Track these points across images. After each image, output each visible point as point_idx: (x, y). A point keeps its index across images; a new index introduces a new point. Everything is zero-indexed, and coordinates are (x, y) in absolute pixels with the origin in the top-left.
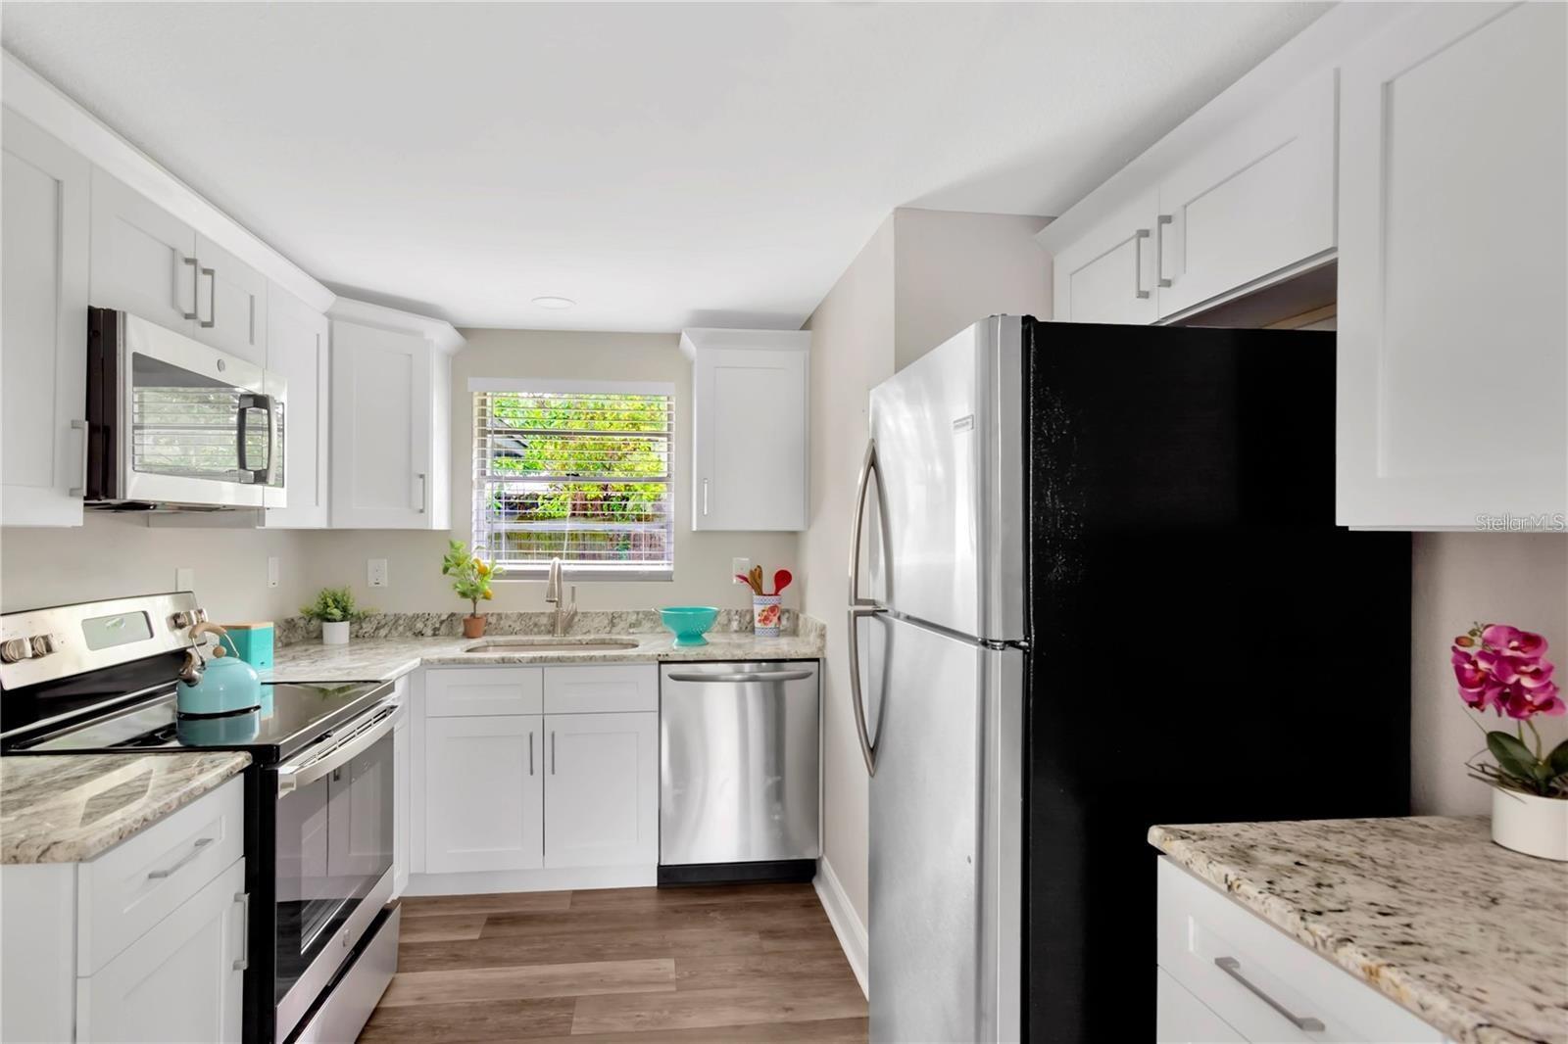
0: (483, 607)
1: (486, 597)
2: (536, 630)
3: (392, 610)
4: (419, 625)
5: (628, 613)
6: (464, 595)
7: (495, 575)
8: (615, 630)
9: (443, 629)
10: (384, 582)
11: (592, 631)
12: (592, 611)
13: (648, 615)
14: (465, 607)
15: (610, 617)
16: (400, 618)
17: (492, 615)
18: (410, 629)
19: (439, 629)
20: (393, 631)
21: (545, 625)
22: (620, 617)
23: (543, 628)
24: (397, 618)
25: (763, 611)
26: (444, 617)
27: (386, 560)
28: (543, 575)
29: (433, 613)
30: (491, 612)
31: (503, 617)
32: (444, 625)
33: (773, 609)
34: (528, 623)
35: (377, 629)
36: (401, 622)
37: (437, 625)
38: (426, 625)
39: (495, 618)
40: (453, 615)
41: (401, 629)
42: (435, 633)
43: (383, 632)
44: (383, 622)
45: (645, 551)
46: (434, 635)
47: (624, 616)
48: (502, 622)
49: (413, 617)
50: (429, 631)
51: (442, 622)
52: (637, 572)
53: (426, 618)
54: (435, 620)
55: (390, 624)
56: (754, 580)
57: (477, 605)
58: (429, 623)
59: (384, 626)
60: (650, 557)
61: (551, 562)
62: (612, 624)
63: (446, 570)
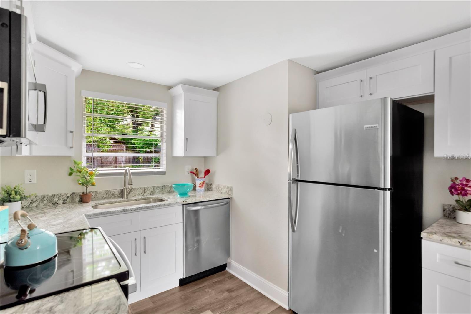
0: (91, 189)
1: (93, 185)
2: (113, 197)
3: (40, 194)
4: (56, 200)
5: (150, 187)
6: (82, 184)
7: (96, 175)
8: (145, 194)
9: (68, 200)
10: (35, 181)
11: (136, 195)
12: (137, 187)
13: (158, 187)
14: (81, 190)
15: (143, 189)
16: (44, 197)
17: (93, 192)
18: (50, 202)
19: (66, 200)
20: (40, 203)
21: (117, 194)
22: (147, 189)
23: (116, 196)
24: (43, 197)
25: (201, 183)
26: (69, 195)
27: (35, 171)
28: (120, 174)
29: (63, 193)
30: (92, 191)
31: (98, 192)
32: (69, 198)
33: (203, 183)
34: (109, 195)
35: (30, 203)
36: (45, 199)
37: (65, 199)
38: (59, 199)
39: (94, 193)
40: (73, 193)
41: (45, 202)
42: (64, 202)
43: (34, 205)
44: (35, 200)
45: (154, 164)
46: (64, 203)
47: (149, 188)
48: (98, 195)
49: (52, 196)
50: (61, 202)
51: (68, 197)
52: (153, 172)
53: (59, 196)
54: (64, 196)
55: (39, 200)
56: (195, 173)
57: (88, 189)
58: (61, 198)
59: (35, 202)
60: (155, 166)
61: (125, 169)
62: (144, 192)
63: (71, 174)
